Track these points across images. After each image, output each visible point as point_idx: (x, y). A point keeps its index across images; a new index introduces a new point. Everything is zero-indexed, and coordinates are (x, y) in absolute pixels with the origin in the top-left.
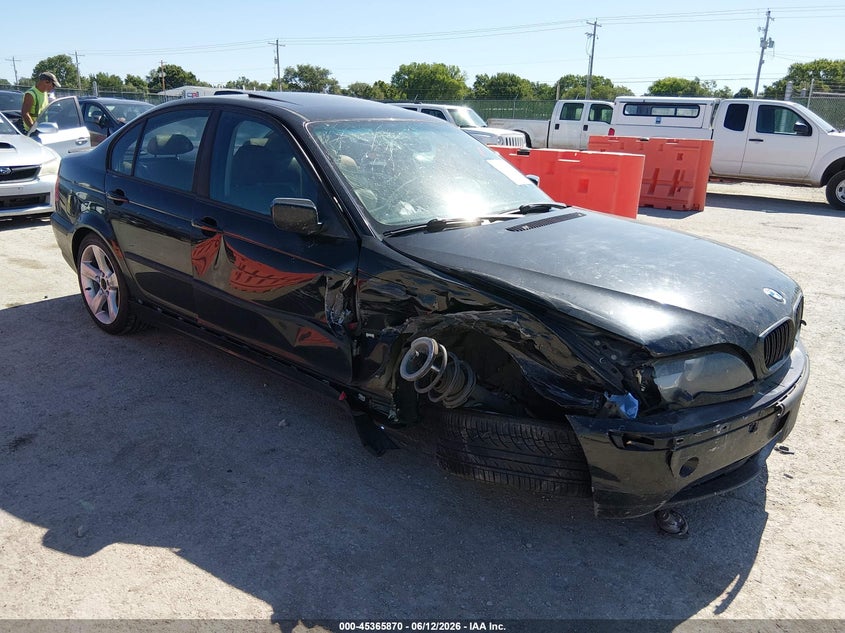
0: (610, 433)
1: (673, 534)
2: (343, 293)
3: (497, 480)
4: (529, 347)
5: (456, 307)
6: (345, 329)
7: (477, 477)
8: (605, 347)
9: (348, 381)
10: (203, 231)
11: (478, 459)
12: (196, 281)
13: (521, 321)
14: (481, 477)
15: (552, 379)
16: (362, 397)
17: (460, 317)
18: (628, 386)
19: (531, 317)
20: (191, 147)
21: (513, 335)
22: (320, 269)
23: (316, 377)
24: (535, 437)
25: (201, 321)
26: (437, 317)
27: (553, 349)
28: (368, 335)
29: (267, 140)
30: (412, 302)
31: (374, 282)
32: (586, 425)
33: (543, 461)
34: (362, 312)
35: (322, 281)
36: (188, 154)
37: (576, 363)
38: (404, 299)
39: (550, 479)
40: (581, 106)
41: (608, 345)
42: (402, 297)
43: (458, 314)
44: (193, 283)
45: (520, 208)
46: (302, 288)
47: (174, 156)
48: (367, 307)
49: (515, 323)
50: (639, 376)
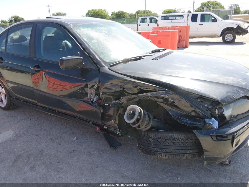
0: (211, 136)
1: (227, 165)
2: (95, 90)
3: (167, 157)
4: (172, 105)
5: (141, 91)
6: (97, 103)
7: (159, 156)
8: (202, 102)
9: (100, 122)
10: (35, 70)
11: (158, 150)
12: (34, 89)
13: (169, 95)
14: (160, 156)
15: (182, 116)
16: (105, 127)
17: (144, 95)
18: (212, 116)
19: (173, 93)
20: (26, 40)
21: (166, 101)
22: (85, 81)
23: (86, 121)
24: (180, 139)
25: (38, 104)
26: (134, 96)
27: (182, 105)
28: (106, 104)
29: (54, 34)
30: (123, 91)
31: (107, 85)
32: (201, 133)
33: (184, 148)
34: (103, 96)
35: (86, 86)
36: (26, 42)
37: (192, 109)
38: (120, 90)
39: (187, 154)
40: (146, 18)
41: (203, 101)
42: (119, 89)
43: (143, 94)
44: (33, 90)
45: (152, 51)
46: (78, 89)
47: (20, 43)
48: (105, 94)
49: (167, 96)
50: (217, 111)
